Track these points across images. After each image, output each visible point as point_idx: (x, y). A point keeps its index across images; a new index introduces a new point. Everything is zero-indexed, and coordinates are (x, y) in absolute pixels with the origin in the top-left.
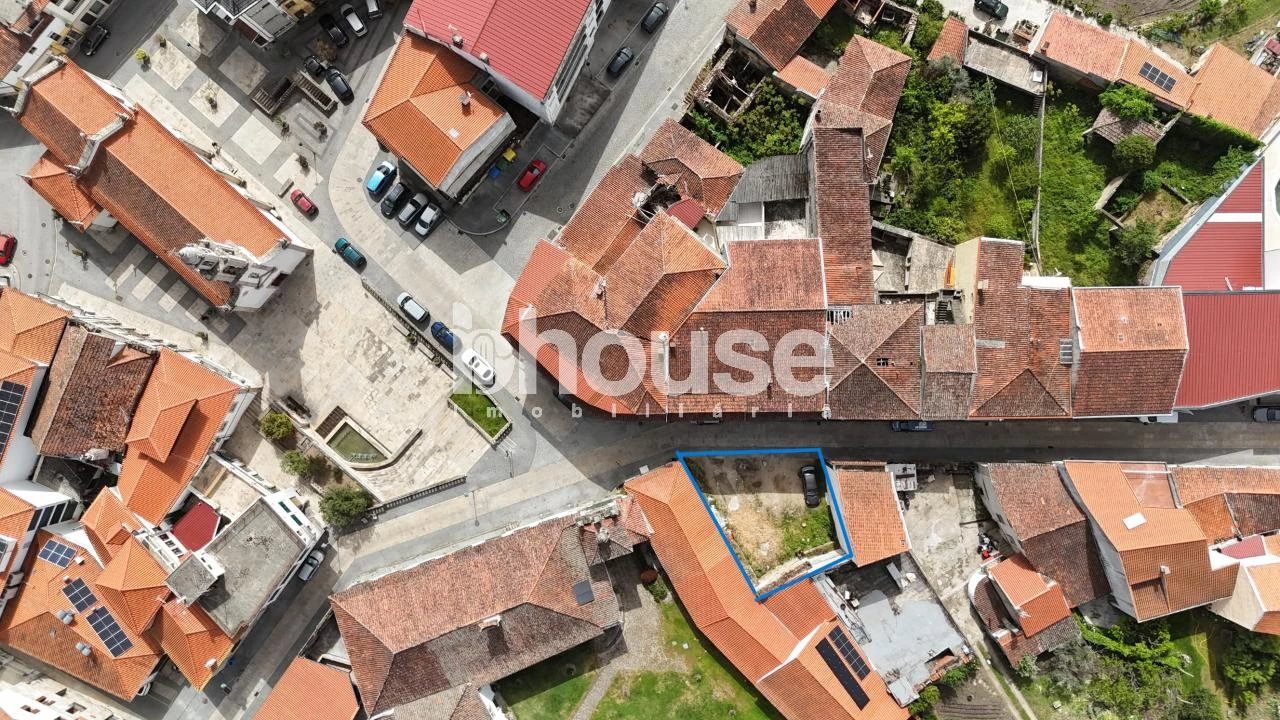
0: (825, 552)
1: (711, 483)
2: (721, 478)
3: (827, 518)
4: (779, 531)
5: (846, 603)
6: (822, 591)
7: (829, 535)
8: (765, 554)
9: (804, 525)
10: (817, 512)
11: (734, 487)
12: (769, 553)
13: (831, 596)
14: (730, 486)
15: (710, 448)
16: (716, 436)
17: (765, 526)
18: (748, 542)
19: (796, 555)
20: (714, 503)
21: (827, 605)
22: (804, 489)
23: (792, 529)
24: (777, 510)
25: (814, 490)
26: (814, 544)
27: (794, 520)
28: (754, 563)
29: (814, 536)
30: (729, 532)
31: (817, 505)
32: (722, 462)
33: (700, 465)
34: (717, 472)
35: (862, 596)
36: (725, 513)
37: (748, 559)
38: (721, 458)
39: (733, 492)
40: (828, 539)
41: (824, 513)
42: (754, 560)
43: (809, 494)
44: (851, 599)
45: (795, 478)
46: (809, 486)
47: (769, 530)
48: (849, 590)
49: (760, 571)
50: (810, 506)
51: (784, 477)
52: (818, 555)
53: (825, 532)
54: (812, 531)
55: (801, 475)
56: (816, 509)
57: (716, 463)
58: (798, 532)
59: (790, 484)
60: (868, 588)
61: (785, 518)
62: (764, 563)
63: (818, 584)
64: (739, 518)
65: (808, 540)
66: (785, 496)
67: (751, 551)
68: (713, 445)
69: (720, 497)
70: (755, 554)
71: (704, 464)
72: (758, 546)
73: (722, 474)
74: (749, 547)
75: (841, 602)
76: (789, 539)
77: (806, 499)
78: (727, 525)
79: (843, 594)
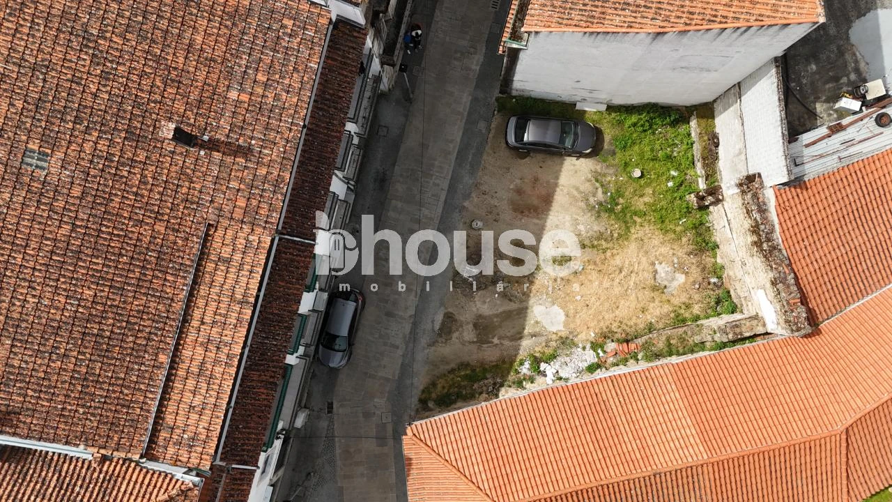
0: (714, 140)
1: (490, 354)
2: (484, 328)
3: (634, 118)
4: (636, 232)
5: (875, 111)
6: (831, 164)
7: (674, 124)
8: (681, 278)
9: (637, 173)
10: (615, 139)
11: (513, 306)
12: (680, 268)
13: (849, 143)
14: (508, 315)
15: (413, 337)
16: (389, 314)
17: (618, 261)
18: (643, 310)
19: (703, 208)
20: (536, 362)
21: (873, 160)
22: (554, 152)
23: (640, 204)
24: (589, 225)
25: (564, 132)
26: (685, 163)
27: (619, 193)
28: (696, 309)
29: (669, 157)
30: (611, 346)
31: (598, 133)
32: (449, 317)
33: (444, 368)
34: (469, 334)
35: (857, 70)
36: (566, 343)
37: (684, 321)
38: (439, 318)
39: (522, 312)
40: (682, 129)
41: (620, 123)
42: (688, 306)
43: (568, 144)
44: (862, 98)
45: (527, 168)
46: (550, 137)
47: (628, 255)
48: (837, 98)
49: (718, 302)
50: (596, 150)
51: (519, 191)
52: (716, 158)
53: (664, 131)
54: (654, 159)
55: (523, 151)
56: (607, 138)
57: (450, 332)
58: (649, 191)
59: (536, 180)
60: (841, 53)
61: (611, 211)
62: (704, 284)
63: (812, 170)
64: (584, 315)
65: (673, 173)
66: (560, 198)
67: (667, 308)
68: (407, 328)
69: (526, 343)
70: (676, 301)
71: (444, 360)
72: (658, 289)
73: (476, 326)
74: (657, 311)
75: (870, 123)
76: (662, 219)
77: (580, 155)
78: (595, 346)
79: (843, 113)
